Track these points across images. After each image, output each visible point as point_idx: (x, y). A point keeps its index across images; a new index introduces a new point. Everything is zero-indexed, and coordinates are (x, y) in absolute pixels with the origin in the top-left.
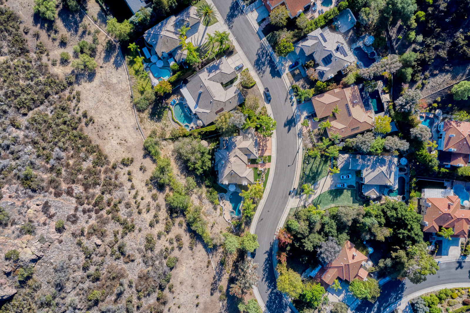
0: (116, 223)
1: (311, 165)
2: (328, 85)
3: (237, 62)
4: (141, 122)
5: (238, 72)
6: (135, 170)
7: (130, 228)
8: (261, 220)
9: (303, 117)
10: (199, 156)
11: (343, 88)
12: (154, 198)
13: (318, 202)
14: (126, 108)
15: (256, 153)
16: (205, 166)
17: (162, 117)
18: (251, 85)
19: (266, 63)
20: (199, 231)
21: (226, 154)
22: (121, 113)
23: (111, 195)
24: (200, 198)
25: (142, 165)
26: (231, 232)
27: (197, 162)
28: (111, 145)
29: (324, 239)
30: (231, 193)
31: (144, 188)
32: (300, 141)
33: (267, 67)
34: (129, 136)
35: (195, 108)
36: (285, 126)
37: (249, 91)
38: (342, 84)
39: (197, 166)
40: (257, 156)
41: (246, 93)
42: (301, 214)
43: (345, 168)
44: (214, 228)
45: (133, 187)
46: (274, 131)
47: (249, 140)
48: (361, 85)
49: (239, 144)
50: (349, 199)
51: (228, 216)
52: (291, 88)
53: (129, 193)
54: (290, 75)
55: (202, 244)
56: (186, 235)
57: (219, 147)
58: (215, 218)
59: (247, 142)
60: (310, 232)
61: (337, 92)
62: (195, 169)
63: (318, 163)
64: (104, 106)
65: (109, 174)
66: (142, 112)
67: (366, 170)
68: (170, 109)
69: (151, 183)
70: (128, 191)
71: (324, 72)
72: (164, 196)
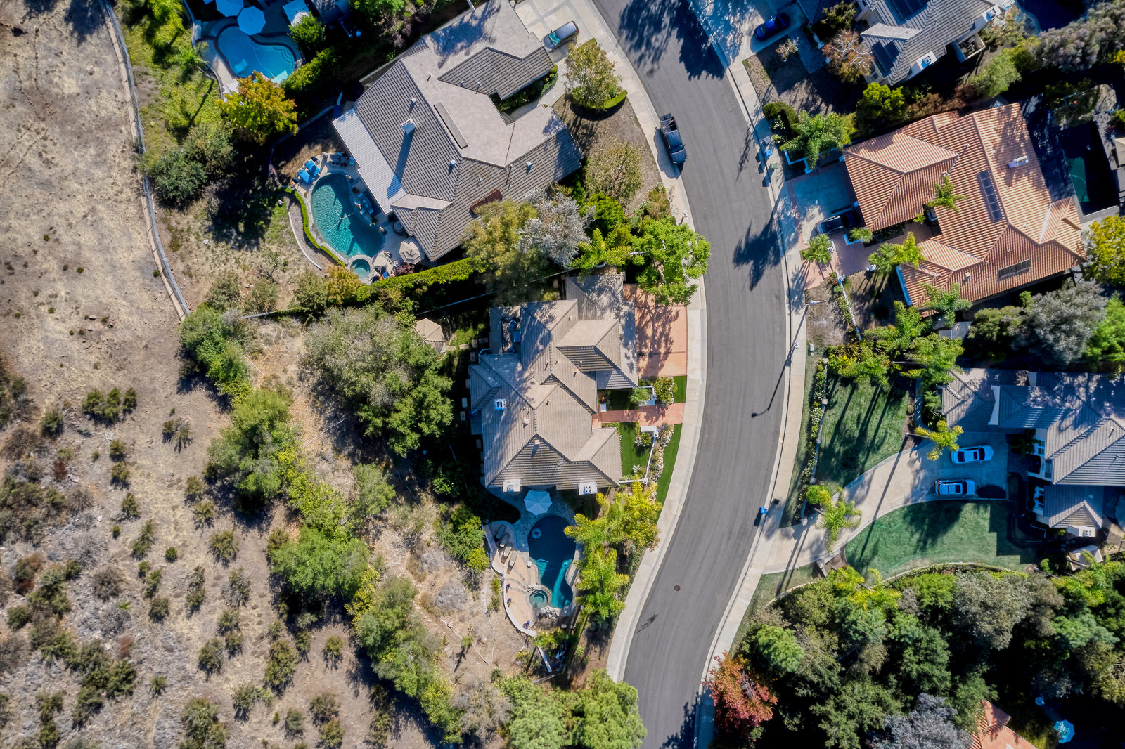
0: (49, 665)
1: (837, 411)
2: (909, 100)
3: (553, 17)
4: (174, 246)
5: (559, 53)
6: (142, 440)
7: (110, 685)
8: (648, 619)
9: (807, 227)
10: (404, 380)
11: (963, 112)
12: (223, 551)
13: (868, 552)
14: (112, 192)
15: (631, 366)
16: (428, 420)
17: (263, 231)
18: (609, 104)
19: (666, 20)
20: (407, 682)
21: (513, 370)
22: (93, 210)
23: (35, 546)
24: (412, 543)
25: (174, 418)
26: (534, 673)
27: (397, 405)
28: (45, 340)
29: (899, 704)
30: (533, 522)
31: (179, 512)
32: (796, 321)
33: (669, 35)
34: (121, 301)
35: (392, 191)
36: (740, 258)
37: (602, 126)
38: (963, 97)
39: (395, 420)
40: (635, 377)
41: (591, 134)
42: (808, 602)
43: (975, 421)
44: (469, 658)
45: (130, 510)
46: (699, 282)
47: (601, 317)
48: (1034, 101)
49: (562, 335)
50: (982, 538)
51: (520, 611)
52: (762, 116)
53: (116, 534)
54: (758, 65)
55: (420, 724)
56: (357, 694)
57: (487, 345)
58: (473, 622)
59: (593, 322)
60: (847, 676)
61: (943, 128)
62: (389, 433)
63: (866, 404)
64: (23, 183)
65: (31, 458)
66: (181, 209)
67: (1060, 430)
68: (295, 200)
69: (209, 492)
70: (109, 526)
71: (898, 45)
72: (264, 542)
